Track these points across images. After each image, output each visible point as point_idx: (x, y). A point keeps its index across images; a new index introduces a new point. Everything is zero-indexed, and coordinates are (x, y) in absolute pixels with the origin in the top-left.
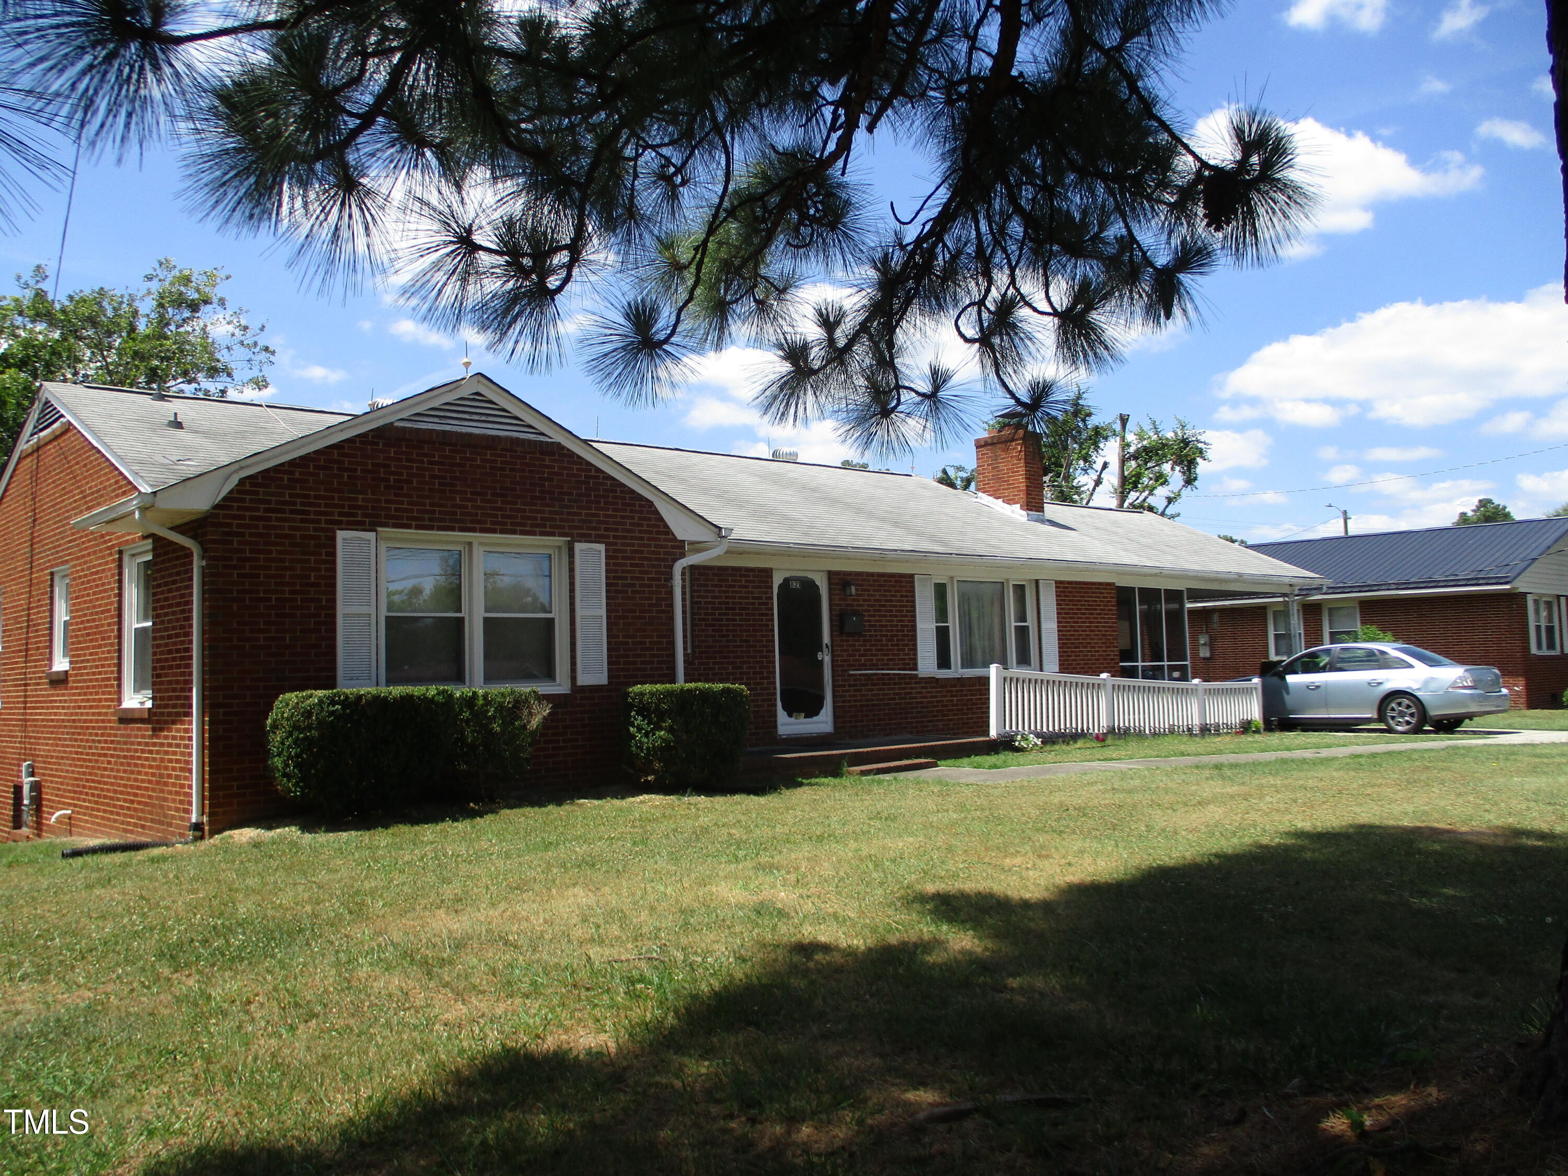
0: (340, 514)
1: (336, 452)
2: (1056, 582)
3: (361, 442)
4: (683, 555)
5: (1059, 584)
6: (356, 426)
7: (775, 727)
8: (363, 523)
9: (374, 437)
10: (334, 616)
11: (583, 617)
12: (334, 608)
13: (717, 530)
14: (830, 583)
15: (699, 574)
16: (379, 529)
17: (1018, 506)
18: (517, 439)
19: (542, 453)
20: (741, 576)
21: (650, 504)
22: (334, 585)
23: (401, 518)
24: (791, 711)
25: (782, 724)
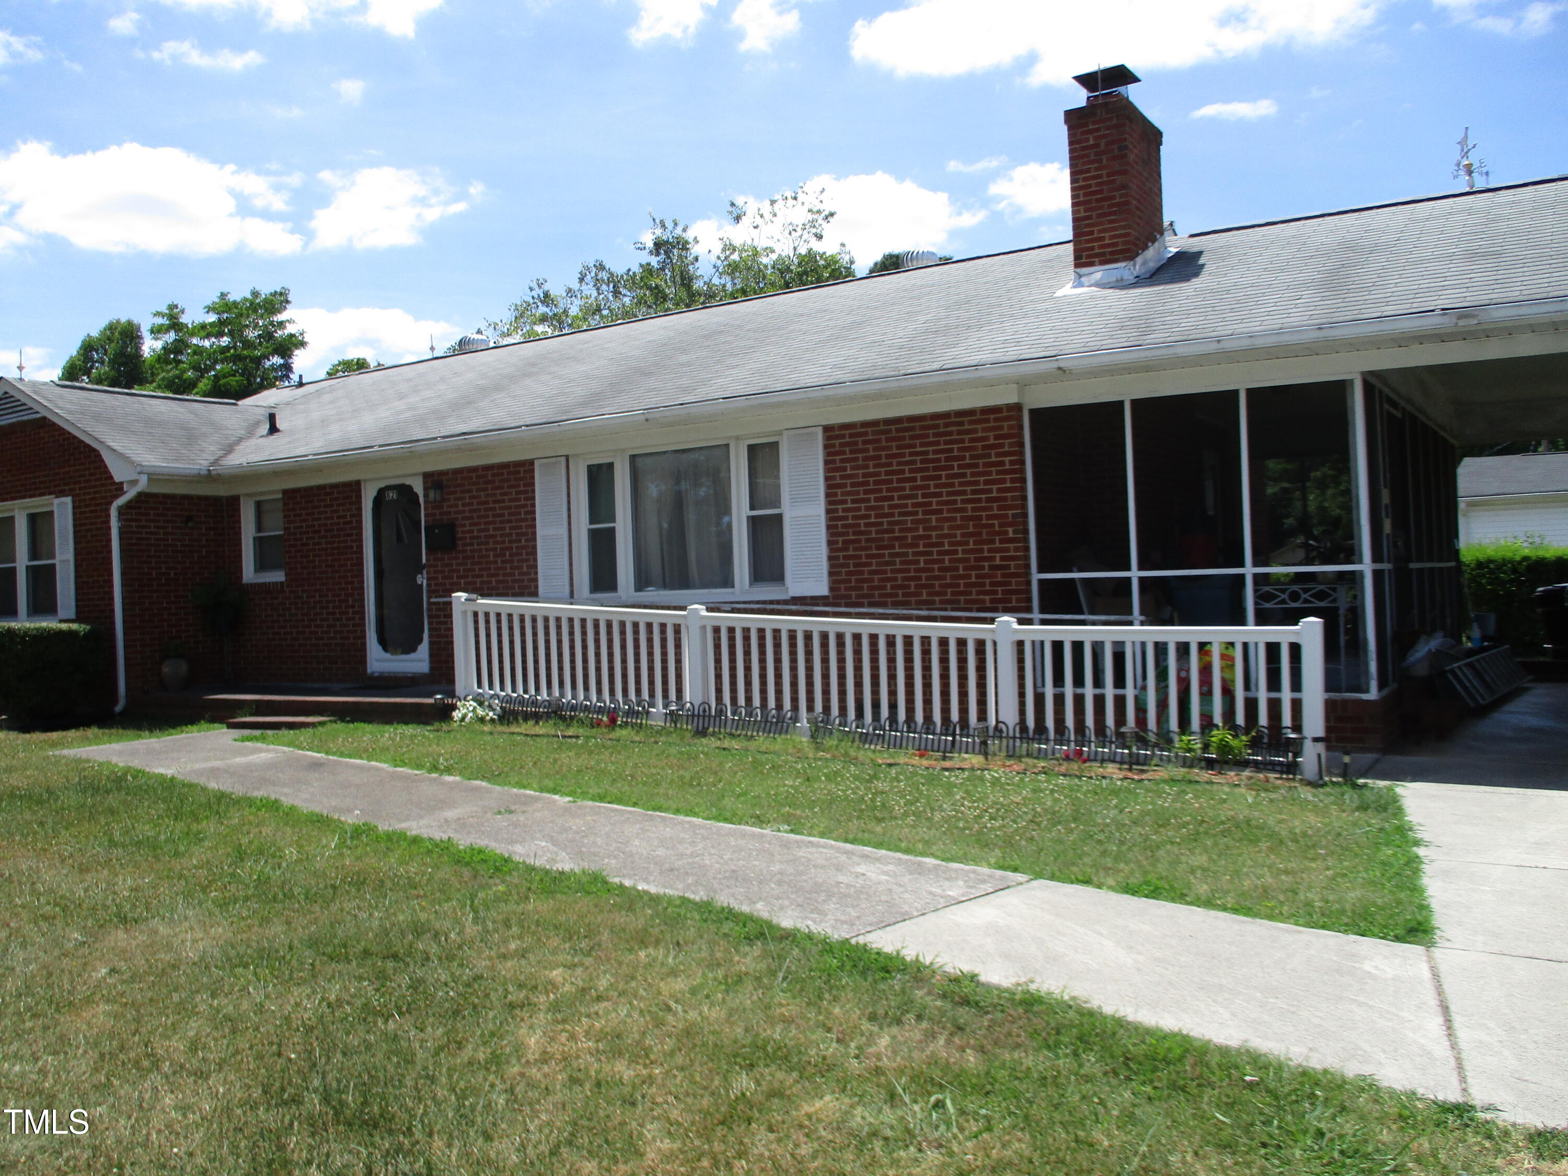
4: (121, 495)
7: (364, 662)
11: (61, 562)
14: (425, 488)
18: (24, 421)
19: (38, 428)
21: (100, 453)
24: (386, 644)
25: (377, 660)
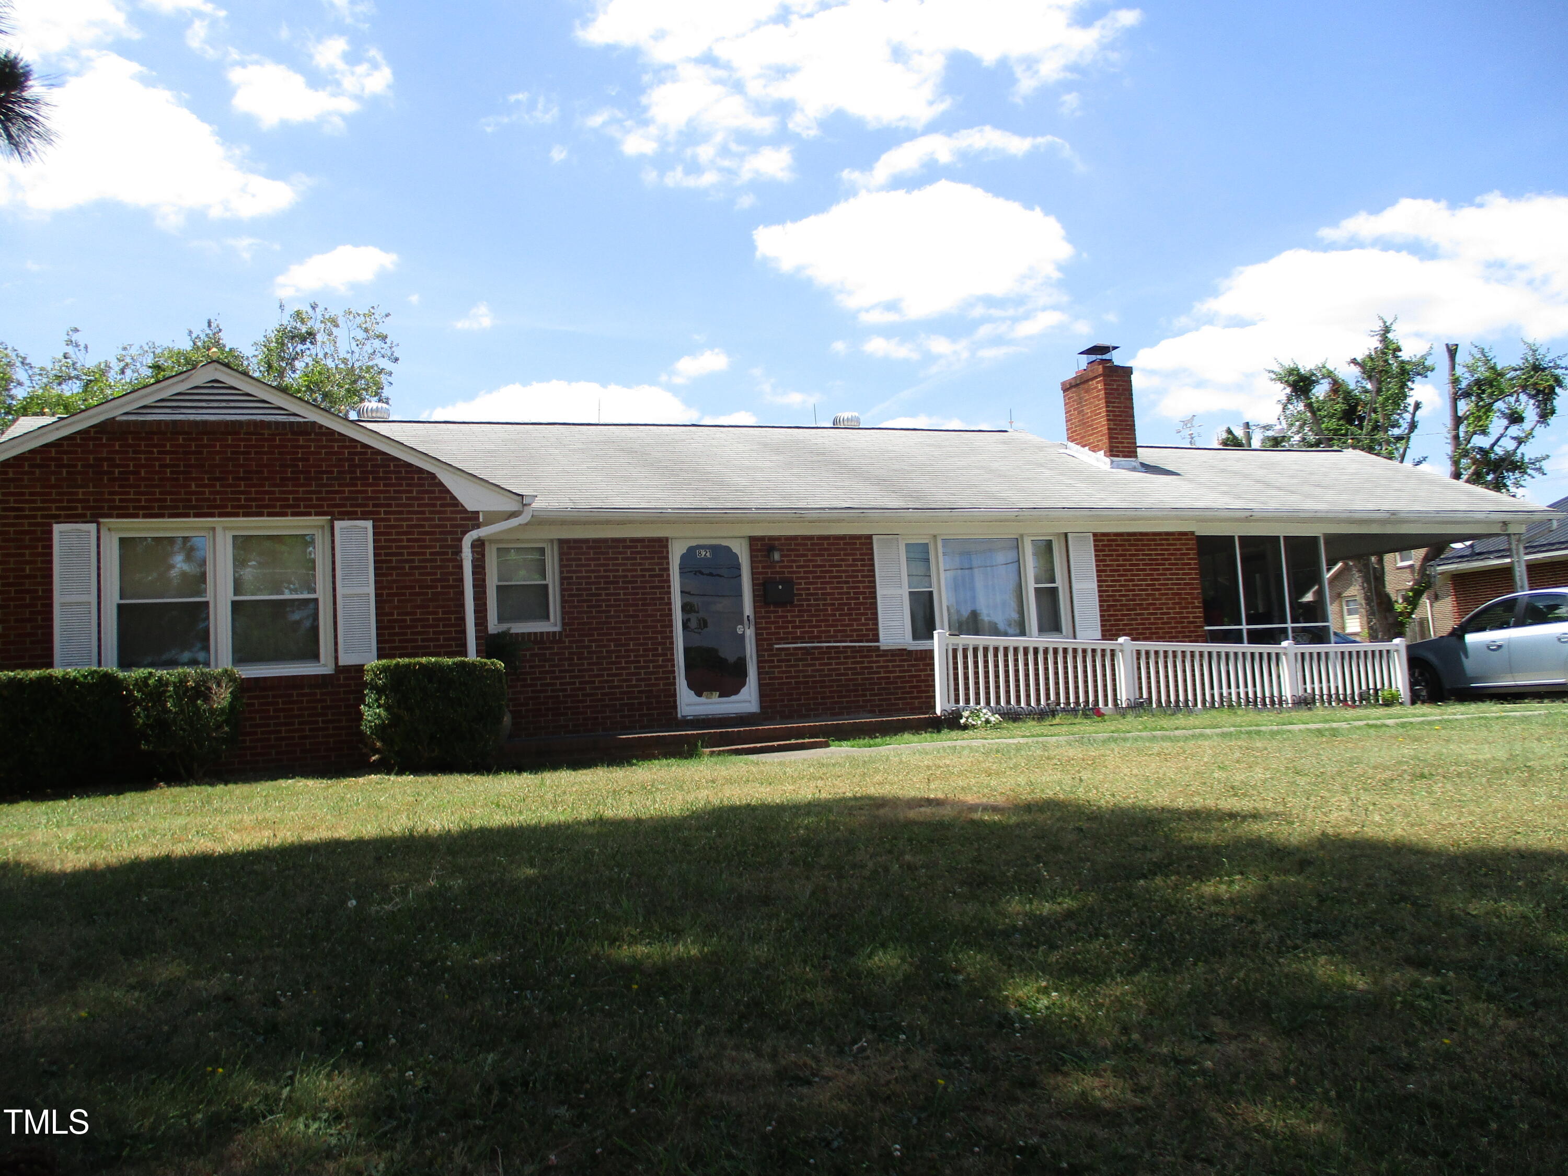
0: (58, 508)
1: (53, 450)
2: (1095, 535)
3: (81, 439)
4: (478, 526)
5: (1098, 538)
6: (74, 423)
7: (675, 707)
8: (84, 516)
9: (96, 432)
10: (50, 605)
11: (344, 596)
12: (50, 598)
13: (519, 498)
14: (752, 550)
15: (569, 548)
16: (101, 520)
17: (1102, 452)
18: (262, 422)
19: (293, 433)
20: (625, 547)
21: (433, 476)
22: (50, 576)
23: (127, 508)
24: (698, 687)
25: (688, 705)
